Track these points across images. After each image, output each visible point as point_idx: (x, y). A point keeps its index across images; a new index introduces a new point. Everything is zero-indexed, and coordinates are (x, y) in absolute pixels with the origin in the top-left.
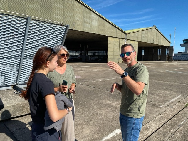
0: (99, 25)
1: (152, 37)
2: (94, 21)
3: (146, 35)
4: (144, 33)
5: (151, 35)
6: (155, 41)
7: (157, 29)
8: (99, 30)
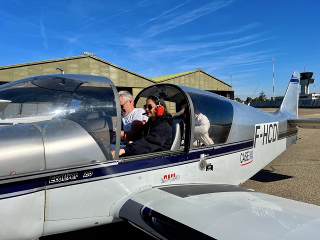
0: (119, 78)
1: (197, 83)
2: (113, 74)
3: (187, 81)
4: (183, 79)
5: (195, 80)
6: (202, 87)
7: (204, 72)
8: (120, 82)
